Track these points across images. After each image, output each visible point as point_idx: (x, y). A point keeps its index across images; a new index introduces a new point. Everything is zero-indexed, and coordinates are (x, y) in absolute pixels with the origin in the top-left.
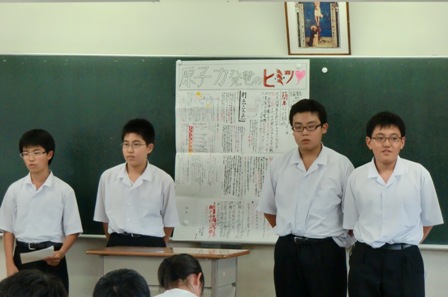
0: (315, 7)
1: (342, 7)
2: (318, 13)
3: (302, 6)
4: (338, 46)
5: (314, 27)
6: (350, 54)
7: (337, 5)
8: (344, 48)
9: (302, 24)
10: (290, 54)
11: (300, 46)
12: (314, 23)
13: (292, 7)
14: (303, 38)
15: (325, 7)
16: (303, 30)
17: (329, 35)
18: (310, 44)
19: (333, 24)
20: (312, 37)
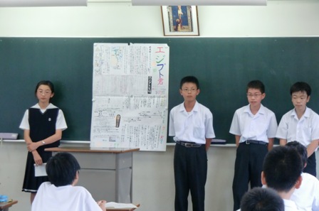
0: (178, 9)
1: (193, 8)
2: (180, 12)
3: (171, 8)
4: (192, 31)
5: (178, 20)
6: (199, 35)
7: (191, 7)
8: (195, 32)
9: (171, 18)
10: (164, 35)
11: (170, 31)
12: (178, 17)
13: (165, 8)
14: (172, 27)
15: (184, 8)
16: (172, 22)
17: (187, 24)
18: (176, 30)
19: (189, 18)
20: (177, 26)
